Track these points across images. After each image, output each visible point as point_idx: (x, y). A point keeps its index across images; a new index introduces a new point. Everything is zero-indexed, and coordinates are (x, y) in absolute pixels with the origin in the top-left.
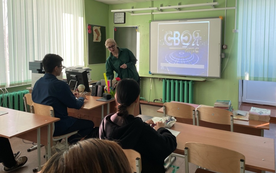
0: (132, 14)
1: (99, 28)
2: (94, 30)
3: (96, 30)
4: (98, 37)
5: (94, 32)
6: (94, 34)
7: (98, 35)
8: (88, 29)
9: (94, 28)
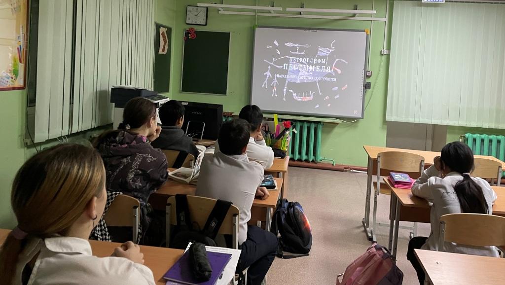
0: (221, 12)
2: (161, 33)
4: (164, 46)
5: (161, 38)
6: (161, 41)
7: (165, 42)
8: (156, 33)
9: (162, 30)
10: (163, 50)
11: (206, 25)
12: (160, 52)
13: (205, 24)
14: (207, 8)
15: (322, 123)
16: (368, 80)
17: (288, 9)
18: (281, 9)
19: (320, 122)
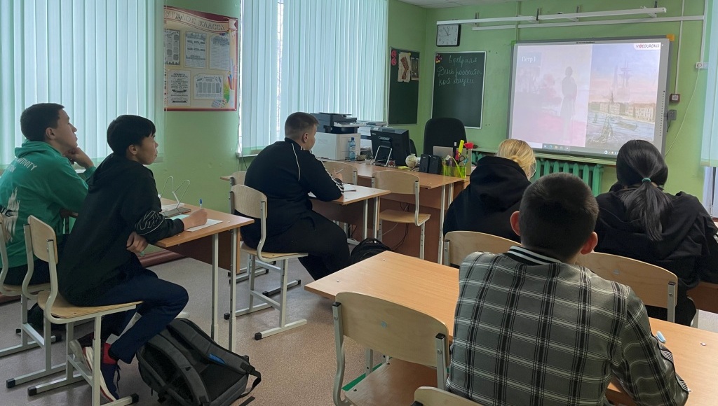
0: (475, 29)
1: (408, 56)
2: (400, 58)
3: (403, 60)
4: (405, 73)
5: (400, 64)
6: (400, 68)
7: (406, 68)
8: (392, 58)
9: (401, 56)
10: (403, 78)
11: (458, 45)
12: (400, 79)
14: (460, 26)
16: (671, 108)
19: (595, 164)
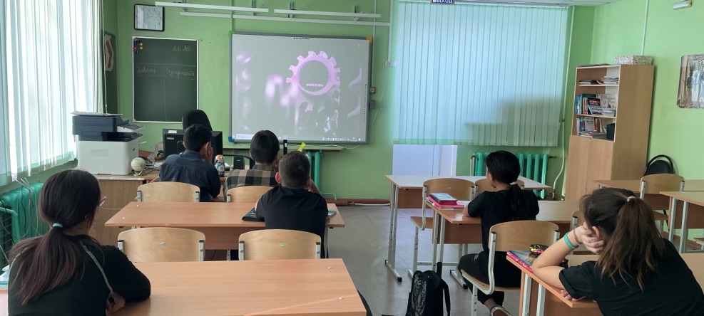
1: (109, 40)
2: (105, 42)
3: (108, 44)
6: (106, 54)
7: (111, 56)
9: (105, 38)
10: (109, 66)
11: (163, 30)
13: (161, 29)
14: (164, 8)
15: (321, 152)
16: (371, 98)
17: (277, 11)
18: (266, 10)
19: (318, 150)
